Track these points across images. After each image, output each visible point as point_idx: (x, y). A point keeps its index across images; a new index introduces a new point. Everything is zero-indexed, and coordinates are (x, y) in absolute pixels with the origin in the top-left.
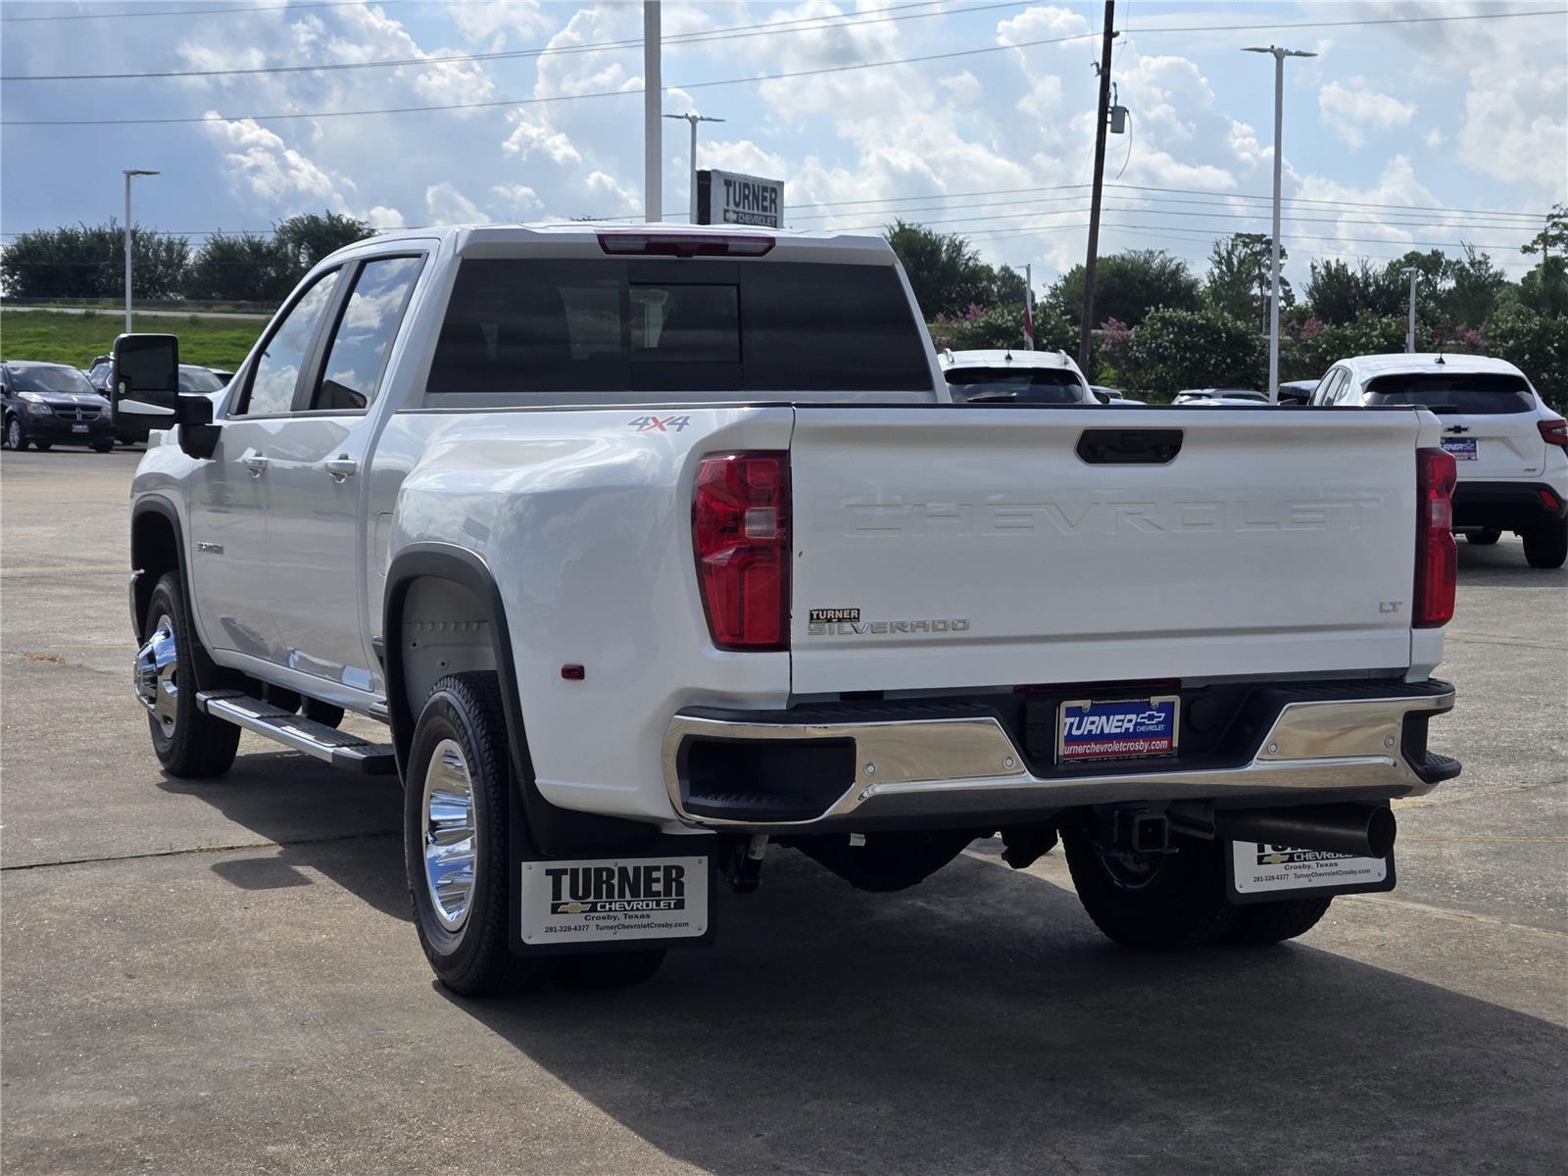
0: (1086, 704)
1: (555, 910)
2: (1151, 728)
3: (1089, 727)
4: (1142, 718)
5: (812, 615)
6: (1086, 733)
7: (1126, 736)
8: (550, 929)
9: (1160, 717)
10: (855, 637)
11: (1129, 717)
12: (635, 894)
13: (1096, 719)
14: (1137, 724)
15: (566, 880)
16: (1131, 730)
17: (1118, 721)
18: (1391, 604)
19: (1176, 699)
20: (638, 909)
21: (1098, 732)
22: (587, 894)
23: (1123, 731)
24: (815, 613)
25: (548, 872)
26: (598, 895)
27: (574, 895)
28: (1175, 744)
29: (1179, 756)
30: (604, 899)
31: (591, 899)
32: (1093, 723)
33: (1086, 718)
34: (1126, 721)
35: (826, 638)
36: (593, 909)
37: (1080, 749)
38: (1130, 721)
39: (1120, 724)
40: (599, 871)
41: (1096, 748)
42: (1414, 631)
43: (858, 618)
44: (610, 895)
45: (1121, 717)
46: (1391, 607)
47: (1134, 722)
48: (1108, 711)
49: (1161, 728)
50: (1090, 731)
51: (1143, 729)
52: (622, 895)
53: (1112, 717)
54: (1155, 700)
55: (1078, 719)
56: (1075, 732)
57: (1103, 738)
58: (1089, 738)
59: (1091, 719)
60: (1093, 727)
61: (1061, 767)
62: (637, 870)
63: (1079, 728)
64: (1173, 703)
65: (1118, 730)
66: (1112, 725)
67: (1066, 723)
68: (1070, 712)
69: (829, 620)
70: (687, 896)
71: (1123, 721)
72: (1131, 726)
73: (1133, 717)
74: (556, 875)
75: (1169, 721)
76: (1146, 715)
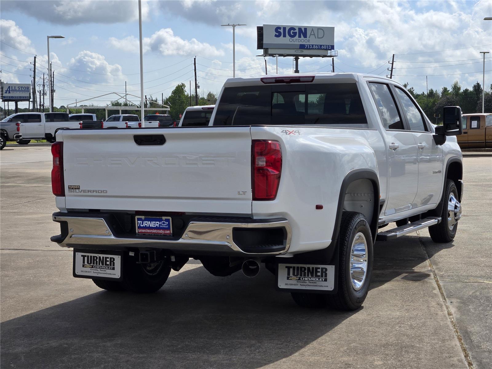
0: (143, 217)
1: (83, 266)
2: (164, 226)
3: (145, 224)
4: (161, 223)
5: (69, 187)
6: (144, 226)
7: (156, 228)
8: (82, 271)
9: (167, 223)
10: (79, 194)
11: (157, 222)
12: (103, 264)
13: (147, 222)
14: (159, 225)
15: (86, 258)
16: (158, 227)
17: (154, 223)
18: (242, 192)
19: (170, 218)
20: (103, 269)
21: (148, 226)
22: (91, 263)
23: (156, 226)
24: (69, 186)
25: (82, 256)
26: (94, 264)
27: (88, 262)
28: (171, 232)
29: (173, 236)
30: (95, 265)
31: (92, 264)
32: (146, 223)
33: (144, 222)
34: (156, 224)
35: (72, 193)
36: (92, 267)
37: (143, 231)
38: (157, 224)
39: (155, 224)
40: (94, 257)
41: (149, 231)
42: (253, 201)
43: (79, 188)
44: (97, 264)
45: (155, 222)
46: (242, 193)
47: (159, 224)
48: (151, 220)
49: (167, 227)
50: (146, 226)
51: (162, 226)
52: (99, 264)
53: (152, 222)
54: (164, 218)
55: (142, 222)
56: (141, 226)
57: (150, 228)
58: (145, 228)
59: (146, 222)
60: (147, 225)
61: (137, 236)
62: (103, 257)
63: (142, 224)
64: (169, 219)
65: (154, 226)
66: (152, 224)
67: (138, 223)
68: (139, 219)
69: (73, 189)
70: (115, 266)
71: (155, 223)
72: (158, 225)
73: (158, 222)
74: (84, 256)
75: (169, 225)
76: (162, 222)
